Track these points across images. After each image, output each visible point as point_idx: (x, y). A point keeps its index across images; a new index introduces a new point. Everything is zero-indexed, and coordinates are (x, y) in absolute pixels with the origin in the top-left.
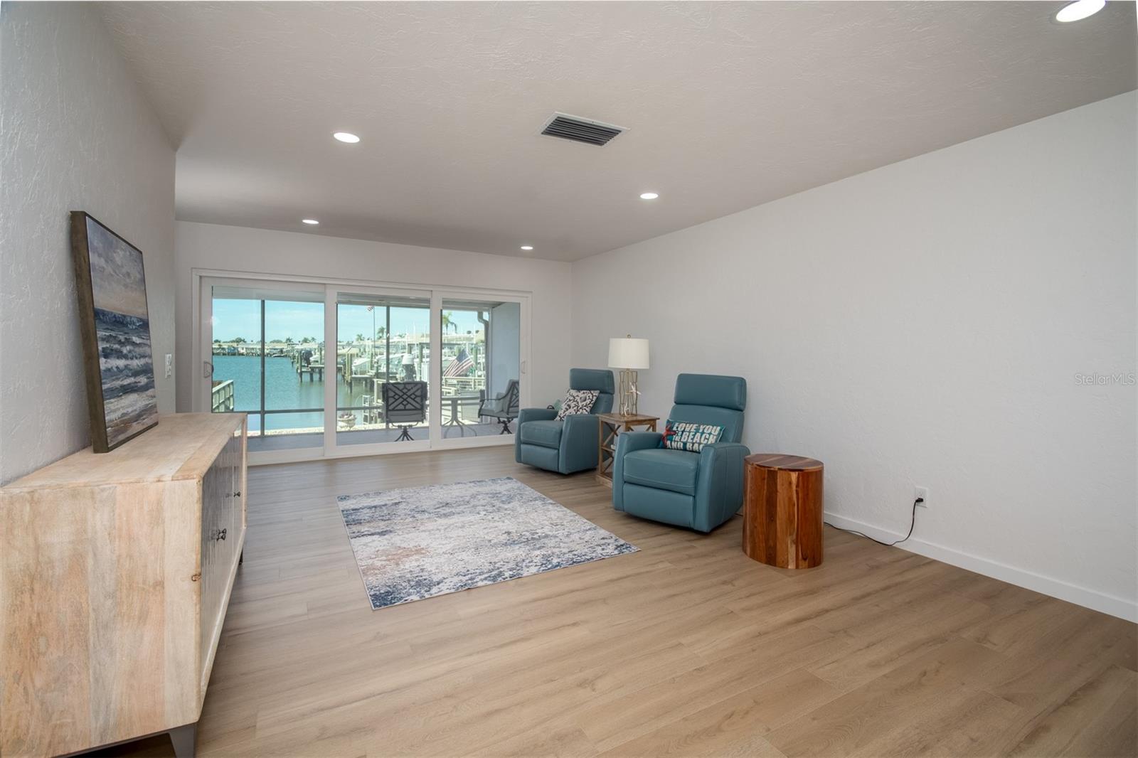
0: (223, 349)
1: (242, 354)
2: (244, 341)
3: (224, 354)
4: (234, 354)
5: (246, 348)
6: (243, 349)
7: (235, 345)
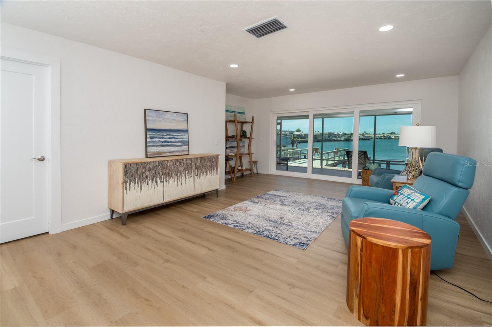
0: (385, 137)
1: (392, 139)
2: (394, 133)
3: (385, 139)
4: (389, 139)
5: (395, 136)
6: (393, 136)
7: (390, 135)
